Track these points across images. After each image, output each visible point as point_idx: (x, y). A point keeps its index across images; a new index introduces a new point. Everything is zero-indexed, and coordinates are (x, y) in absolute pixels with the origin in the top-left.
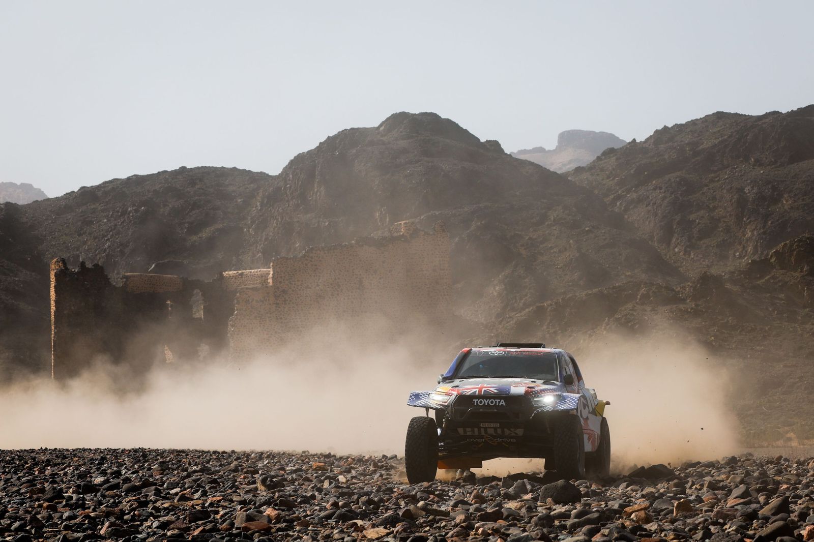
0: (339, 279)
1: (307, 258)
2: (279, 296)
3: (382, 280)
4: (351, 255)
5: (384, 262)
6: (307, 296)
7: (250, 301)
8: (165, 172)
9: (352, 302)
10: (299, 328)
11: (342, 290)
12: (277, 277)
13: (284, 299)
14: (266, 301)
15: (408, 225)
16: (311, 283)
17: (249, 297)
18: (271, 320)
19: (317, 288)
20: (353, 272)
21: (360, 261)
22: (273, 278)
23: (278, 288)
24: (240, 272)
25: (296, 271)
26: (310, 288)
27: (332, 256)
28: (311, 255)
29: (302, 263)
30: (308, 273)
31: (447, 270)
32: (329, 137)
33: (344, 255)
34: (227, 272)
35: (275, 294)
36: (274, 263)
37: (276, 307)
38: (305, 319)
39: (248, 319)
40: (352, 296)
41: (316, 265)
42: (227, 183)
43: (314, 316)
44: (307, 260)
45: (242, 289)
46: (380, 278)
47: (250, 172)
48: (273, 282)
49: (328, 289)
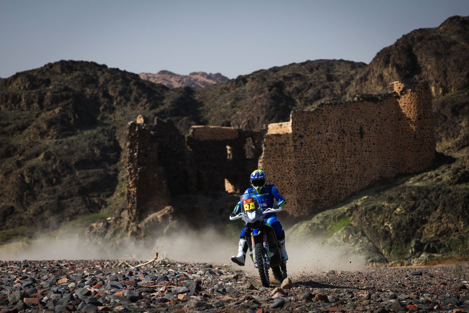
0: (344, 126)
1: (318, 111)
2: (296, 140)
3: (378, 126)
4: (353, 108)
5: (379, 113)
6: (318, 140)
7: (275, 144)
8: (294, 64)
9: (355, 144)
10: (312, 164)
11: (346, 135)
12: (295, 126)
13: (300, 142)
14: (286, 143)
15: (399, 84)
16: (322, 130)
17: (273, 141)
18: (291, 158)
19: (327, 134)
20: (355, 121)
21: (361, 112)
22: (292, 126)
23: (296, 134)
24: (280, 124)
25: (310, 121)
26: (321, 133)
27: (338, 109)
28: (322, 109)
29: (315, 115)
30: (320, 122)
31: (430, 118)
32: (404, 36)
33: (348, 108)
34: (271, 124)
35: (295, 138)
36: (292, 115)
37: (295, 148)
38: (317, 157)
39: (273, 158)
40: (354, 139)
41: (325, 116)
42: (335, 70)
43: (325, 155)
44: (318, 112)
45: (268, 135)
46: (377, 126)
47: (353, 62)
48: (292, 129)
49: (336, 134)
